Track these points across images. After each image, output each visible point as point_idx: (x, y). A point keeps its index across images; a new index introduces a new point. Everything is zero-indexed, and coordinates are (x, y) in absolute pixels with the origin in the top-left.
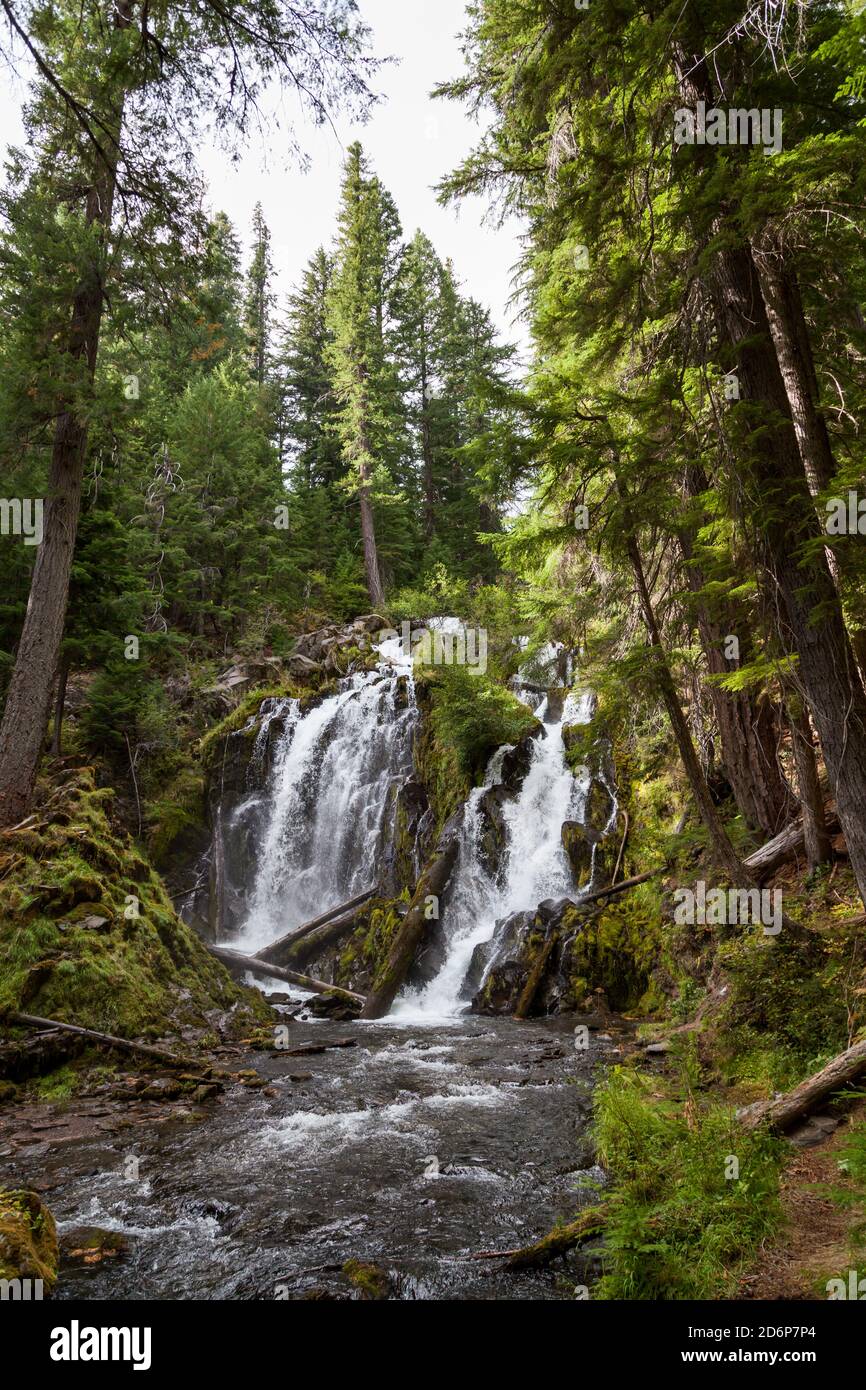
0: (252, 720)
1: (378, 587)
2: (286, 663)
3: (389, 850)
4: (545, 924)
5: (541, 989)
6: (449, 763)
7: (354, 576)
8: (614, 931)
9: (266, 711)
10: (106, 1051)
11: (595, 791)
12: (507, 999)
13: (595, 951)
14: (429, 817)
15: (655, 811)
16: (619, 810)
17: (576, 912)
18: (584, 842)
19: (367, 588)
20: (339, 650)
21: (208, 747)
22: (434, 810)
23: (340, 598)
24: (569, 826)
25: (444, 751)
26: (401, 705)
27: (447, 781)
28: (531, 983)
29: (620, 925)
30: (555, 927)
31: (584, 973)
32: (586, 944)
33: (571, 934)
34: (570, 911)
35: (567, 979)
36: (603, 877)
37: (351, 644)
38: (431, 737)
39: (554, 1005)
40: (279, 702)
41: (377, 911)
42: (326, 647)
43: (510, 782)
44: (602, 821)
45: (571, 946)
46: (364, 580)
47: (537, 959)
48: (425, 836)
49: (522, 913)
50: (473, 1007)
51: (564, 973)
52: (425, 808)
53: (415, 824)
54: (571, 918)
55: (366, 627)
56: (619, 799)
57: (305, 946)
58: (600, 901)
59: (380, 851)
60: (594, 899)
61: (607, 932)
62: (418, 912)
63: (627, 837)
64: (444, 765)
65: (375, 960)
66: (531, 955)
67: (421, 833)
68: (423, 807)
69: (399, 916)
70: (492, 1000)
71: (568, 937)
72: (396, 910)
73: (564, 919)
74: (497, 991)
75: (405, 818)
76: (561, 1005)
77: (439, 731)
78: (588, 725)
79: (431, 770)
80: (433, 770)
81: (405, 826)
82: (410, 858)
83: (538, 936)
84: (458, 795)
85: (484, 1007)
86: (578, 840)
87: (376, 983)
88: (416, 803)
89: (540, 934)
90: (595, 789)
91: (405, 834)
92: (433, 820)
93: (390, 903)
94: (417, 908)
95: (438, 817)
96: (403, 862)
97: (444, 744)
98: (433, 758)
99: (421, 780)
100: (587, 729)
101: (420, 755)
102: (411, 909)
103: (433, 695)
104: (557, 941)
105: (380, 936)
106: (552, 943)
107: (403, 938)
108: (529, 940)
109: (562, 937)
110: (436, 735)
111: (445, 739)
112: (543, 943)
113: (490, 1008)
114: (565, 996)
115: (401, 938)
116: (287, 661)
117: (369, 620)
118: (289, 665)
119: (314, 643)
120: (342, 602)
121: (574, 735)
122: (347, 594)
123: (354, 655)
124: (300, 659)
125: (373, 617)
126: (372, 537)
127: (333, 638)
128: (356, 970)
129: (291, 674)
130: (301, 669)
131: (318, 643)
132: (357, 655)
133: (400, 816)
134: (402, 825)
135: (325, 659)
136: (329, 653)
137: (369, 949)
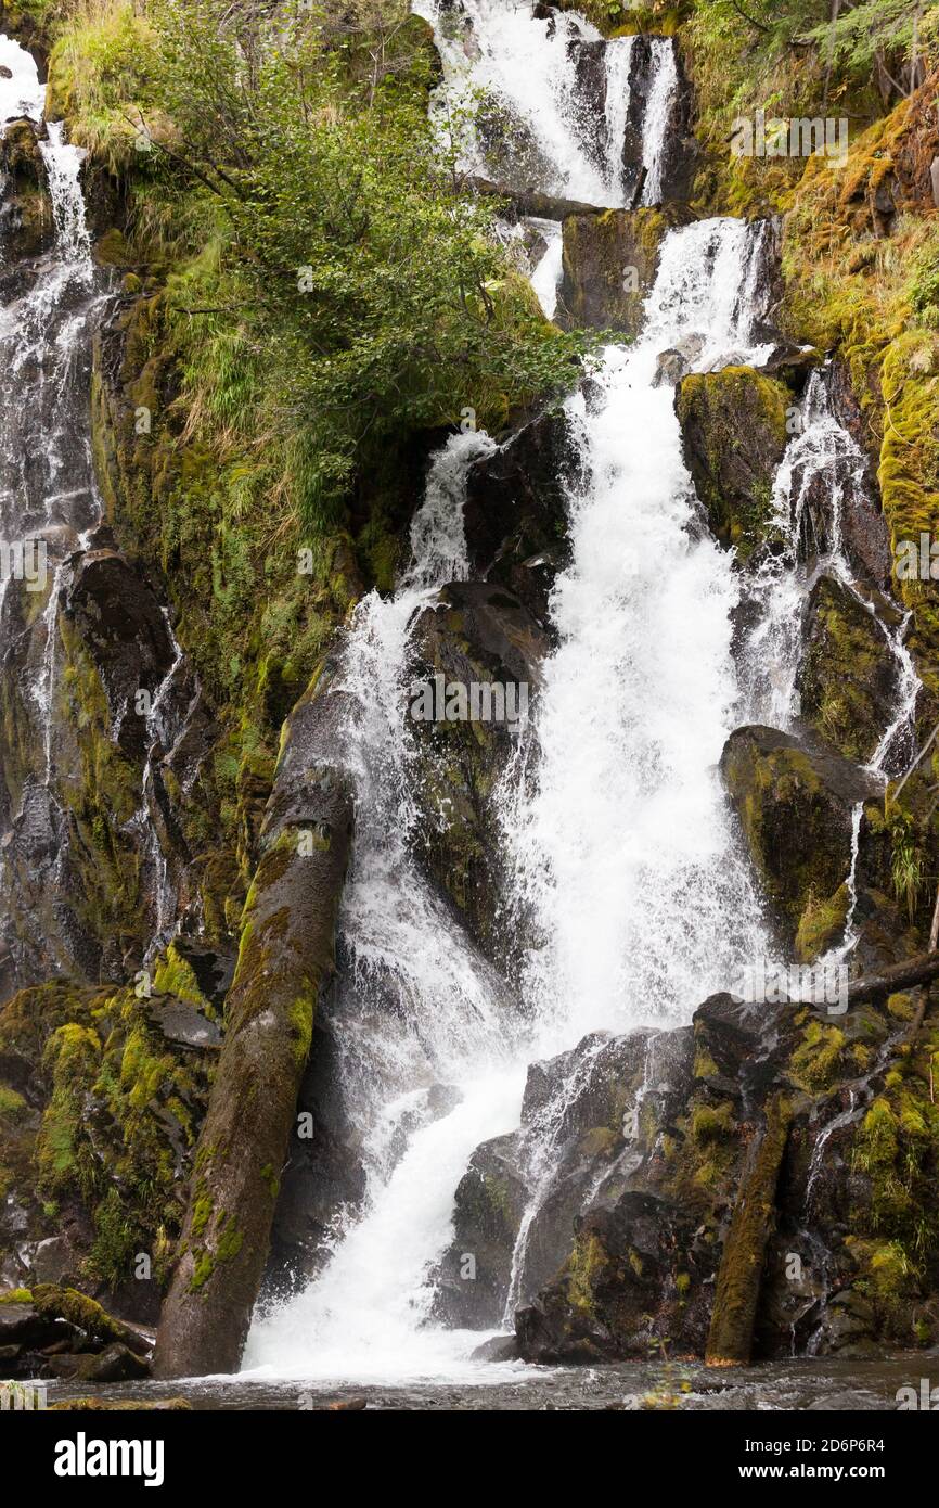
4: (730, 1072)
6: (259, 487)
12: (651, 1307)
13: (931, 1158)
14: (179, 696)
17: (838, 1037)
18: (819, 801)
24: (757, 744)
25: (225, 440)
27: (256, 558)
28: (740, 1260)
30: (768, 1082)
31: (895, 1228)
32: (900, 1137)
33: (836, 1105)
34: (814, 1033)
35: (837, 1248)
38: (169, 384)
39: (810, 1324)
41: (73, 1031)
43: (502, 574)
44: (862, 726)
45: (843, 1142)
49: (636, 1041)
50: (519, 1338)
51: (823, 1232)
52: (164, 655)
54: (825, 1056)
56: (919, 654)
58: (897, 1003)
60: (878, 997)
62: (275, 1032)
64: (239, 500)
65: (99, 1194)
66: (702, 1176)
67: (161, 751)
68: (155, 651)
69: (173, 1047)
70: (598, 1312)
71: (830, 1116)
72: (153, 1025)
73: (796, 1057)
74: (614, 1280)
75: (94, 693)
76: (833, 1324)
77: (202, 363)
78: (766, 371)
79: (183, 512)
80: (195, 513)
81: (100, 723)
82: (128, 842)
83: (719, 1114)
84: (311, 616)
85: (572, 1337)
86: (797, 793)
87: (188, 1264)
88: (127, 636)
89: (725, 1108)
90: (833, 615)
91: (101, 752)
92: (202, 702)
93: (111, 1003)
94: (268, 1020)
95: (220, 694)
96: (99, 856)
97: (225, 414)
98: (189, 467)
99: (133, 547)
100: (770, 387)
101: (129, 451)
102: (245, 1023)
103: (149, 209)
104: (791, 1125)
105: (103, 1119)
106: (782, 1135)
107: (243, 1122)
108: (681, 1124)
109: (804, 1117)
110: (190, 373)
111: (230, 393)
112: (737, 1135)
113: (595, 1340)
114: (843, 1296)
115: (237, 1120)
121: (724, 410)
128: (21, 1235)
133: (73, 684)
134: (84, 718)
137: (64, 1162)
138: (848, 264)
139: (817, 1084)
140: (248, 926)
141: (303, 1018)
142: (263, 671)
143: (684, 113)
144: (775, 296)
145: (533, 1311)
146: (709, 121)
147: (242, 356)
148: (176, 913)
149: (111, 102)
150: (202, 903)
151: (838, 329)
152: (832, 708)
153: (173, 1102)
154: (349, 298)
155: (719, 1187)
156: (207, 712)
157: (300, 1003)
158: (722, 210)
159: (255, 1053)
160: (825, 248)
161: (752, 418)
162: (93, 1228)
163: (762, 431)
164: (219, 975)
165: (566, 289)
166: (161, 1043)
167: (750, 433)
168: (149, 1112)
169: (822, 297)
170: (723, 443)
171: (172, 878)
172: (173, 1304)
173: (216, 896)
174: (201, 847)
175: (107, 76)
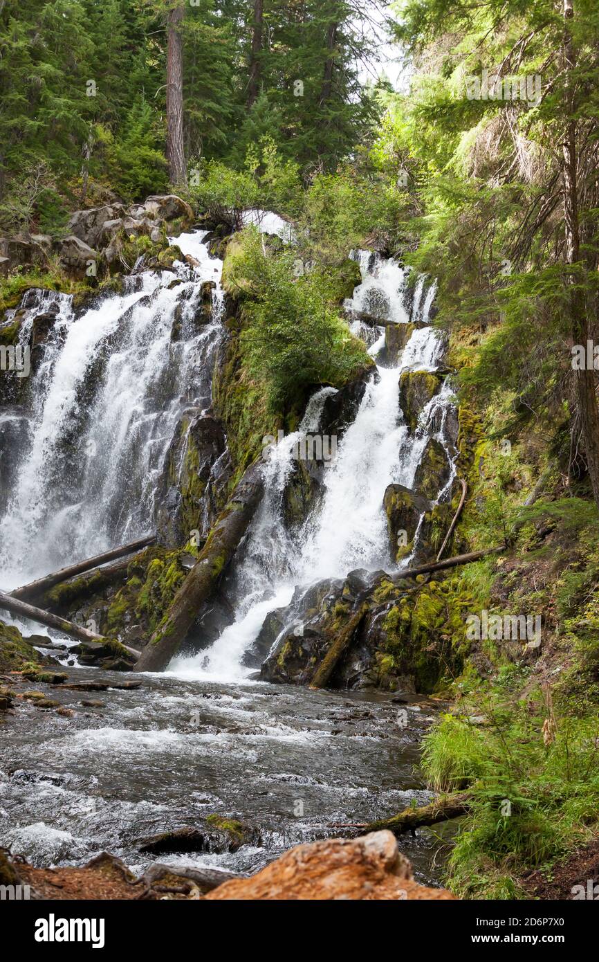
1: (182, 157)
2: (56, 246)
3: (173, 493)
4: (353, 594)
5: (342, 663)
6: (257, 399)
7: (150, 137)
8: (433, 609)
9: (30, 306)
11: (432, 453)
12: (303, 667)
13: (408, 629)
14: (223, 463)
15: (500, 483)
16: (456, 478)
17: (391, 585)
18: (410, 510)
19: (166, 156)
20: (125, 237)
22: (232, 454)
23: (129, 167)
24: (394, 490)
25: (251, 384)
26: (202, 319)
27: (252, 420)
28: (332, 653)
29: (440, 604)
30: (365, 599)
31: (392, 651)
32: (399, 620)
33: (384, 608)
34: (384, 584)
35: (372, 655)
36: (425, 553)
37: (142, 231)
38: (237, 365)
39: (355, 679)
41: (156, 561)
42: (110, 231)
43: (330, 431)
44: (434, 488)
45: (381, 620)
46: (163, 146)
47: (341, 631)
48: (219, 483)
49: (327, 581)
50: (261, 673)
51: (370, 649)
52: (221, 450)
53: (207, 468)
54: (385, 592)
55: (160, 210)
56: (458, 466)
57: (68, 591)
58: (419, 577)
59: (162, 494)
60: (414, 575)
61: (425, 609)
62: (207, 566)
63: (462, 511)
64: (250, 401)
65: (151, 613)
66: (335, 626)
67: (213, 479)
68: (218, 448)
69: (184, 569)
70: (285, 667)
71: (379, 611)
72: (179, 562)
73: (376, 591)
74: (291, 657)
75: (196, 459)
76: (363, 680)
77: (248, 359)
78: (432, 374)
79: (233, 405)
80: (236, 405)
81: (196, 469)
82: (198, 506)
83: (344, 607)
85: (275, 674)
86: (404, 507)
87: (155, 636)
88: (210, 443)
89: (348, 605)
90: (432, 451)
91: (194, 478)
92: (230, 465)
93: (172, 554)
94: (206, 562)
95: (235, 462)
96: (189, 510)
97: (252, 375)
98: (237, 391)
99: (219, 415)
100: (433, 379)
101: (221, 385)
102: (199, 562)
103: (244, 311)
104: (366, 613)
105: (158, 589)
106: (362, 616)
107: (188, 592)
108: (332, 609)
109: (372, 610)
110: (244, 362)
111: (255, 369)
112: (349, 614)
113: (282, 676)
114: (368, 672)
115: (185, 593)
116: (57, 243)
117: (166, 202)
118: (60, 248)
119: (94, 224)
120: (131, 172)
121: (414, 384)
122: (138, 162)
123: (144, 247)
124: (75, 242)
125: (170, 199)
126: (179, 86)
127: (119, 220)
128: (128, 623)
129: (63, 261)
130: (75, 255)
131: (99, 223)
132: (148, 247)
133: (190, 456)
134: (192, 467)
135: (106, 246)
136: (112, 240)
137: (144, 602)
138: (468, 342)
139: (380, 601)
140: (212, 532)
141: (219, 562)
142: (247, 456)
144: (445, 352)
145: (268, 666)
148: (208, 530)
151: (462, 363)
152: (426, 481)
155: (338, 631)
156: (230, 468)
157: (220, 558)
159: (199, 571)
160: (463, 337)
161: (423, 388)
162: (148, 624)
163: (425, 392)
165: (384, 350)
166: (180, 568)
167: (421, 393)
168: (171, 589)
169: (459, 352)
170: (412, 395)
171: (210, 519)
172: (147, 647)
174: (220, 510)
175: (236, 269)
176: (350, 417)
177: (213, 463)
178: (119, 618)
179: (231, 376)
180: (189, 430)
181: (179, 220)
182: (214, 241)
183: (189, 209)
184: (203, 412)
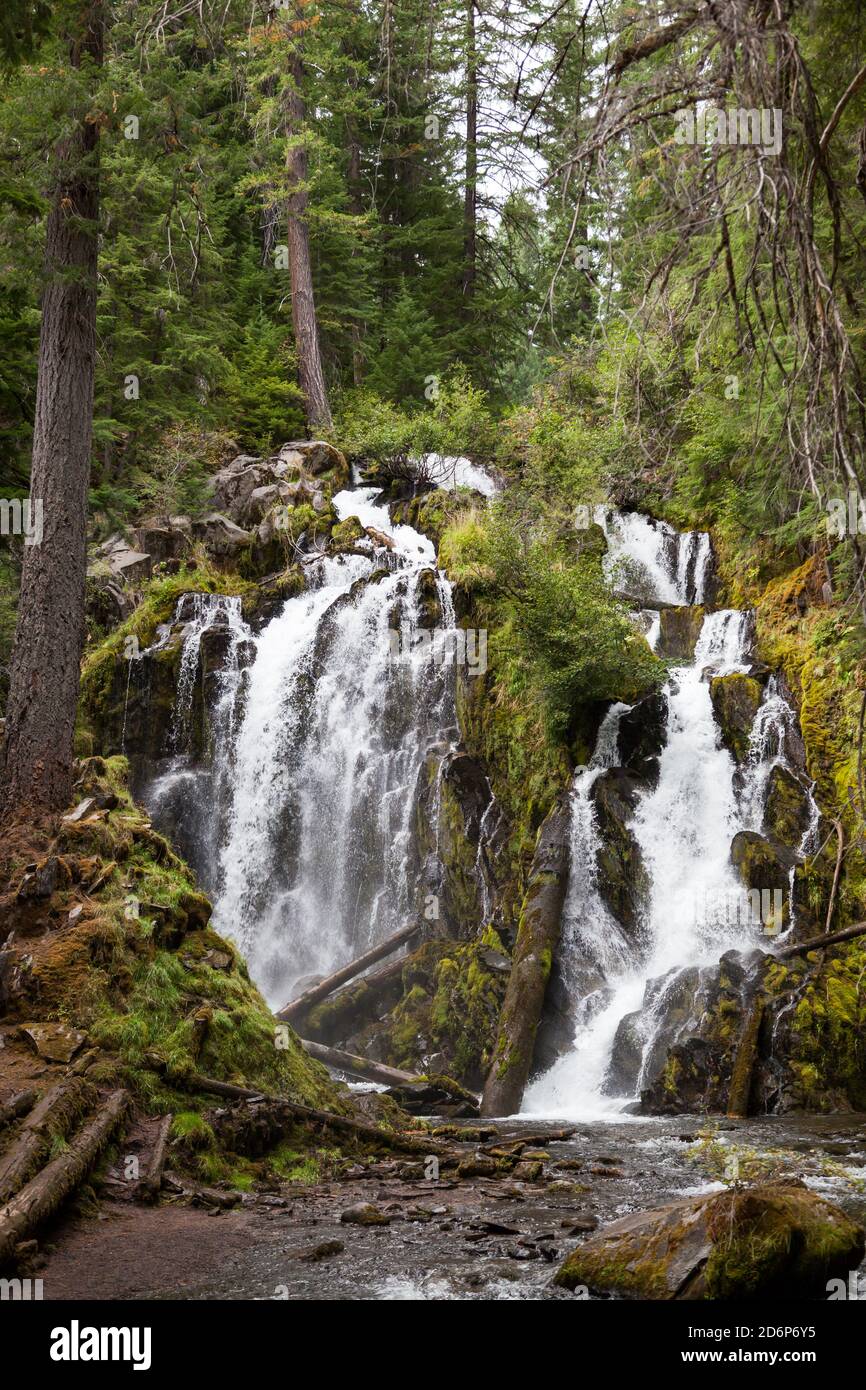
0: (164, 631)
1: (321, 388)
2: (198, 530)
3: (432, 864)
4: (736, 986)
5: (755, 1080)
6: (528, 726)
7: (277, 365)
8: (850, 998)
9: (188, 616)
10: (318, 1129)
11: (781, 785)
12: (702, 1091)
13: (827, 1026)
14: (494, 815)
16: (821, 817)
17: (785, 970)
18: (775, 865)
19: (301, 388)
21: (99, 676)
22: (503, 803)
23: (254, 405)
24: (743, 839)
25: (514, 705)
27: (527, 756)
28: (742, 1071)
29: (856, 990)
30: (754, 990)
31: (812, 1057)
32: (814, 1016)
33: (784, 1001)
34: (774, 969)
35: (786, 1066)
37: (299, 498)
38: (490, 681)
39: (773, 1100)
40: (207, 601)
41: (447, 962)
42: (262, 502)
43: (634, 764)
44: (794, 832)
45: (788, 1018)
46: (296, 375)
47: (740, 1038)
49: (694, 971)
50: (643, 1103)
51: (779, 1057)
52: (487, 799)
53: (475, 826)
54: (779, 979)
55: (306, 462)
56: (819, 800)
57: (331, 1013)
58: (812, 956)
60: (802, 953)
61: (839, 999)
62: (534, 964)
63: (843, 861)
64: (520, 731)
65: (457, 1035)
66: (725, 1031)
67: (485, 840)
68: (483, 796)
69: (490, 969)
70: (678, 1092)
71: (782, 1006)
72: (481, 960)
73: (766, 979)
74: (685, 1078)
75: (457, 814)
76: (784, 1100)
77: (504, 672)
78: (749, 676)
79: (496, 736)
80: (501, 737)
81: (459, 827)
82: (471, 879)
83: (731, 1004)
84: (550, 781)
85: (667, 1103)
86: (765, 861)
87: (497, 1067)
88: (472, 790)
89: (734, 1001)
90: (781, 782)
91: (460, 840)
92: (503, 819)
93: (463, 950)
94: (532, 958)
95: (511, 815)
96: (458, 885)
97: (514, 694)
98: (498, 717)
99: (474, 751)
100: (751, 682)
101: (473, 710)
102: (522, 959)
103: (482, 607)
104: (764, 1010)
105: (459, 1001)
106: (760, 1014)
107: (521, 1003)
108: (715, 1008)
109: (770, 1006)
110: (499, 677)
111: (516, 685)
112: (740, 1014)
113: (677, 1105)
114: (789, 1088)
115: (518, 1003)
116: (200, 525)
117: (312, 451)
118: (204, 532)
119: (237, 493)
120: (258, 412)
121: (731, 693)
122: (266, 398)
123: (307, 519)
124: (222, 523)
125: (319, 446)
126: (309, 292)
127: (272, 488)
128: (424, 1052)
129: (208, 549)
130: (223, 540)
131: (244, 492)
132: (312, 519)
133: (447, 810)
134: (453, 825)
135: (258, 523)
136: (268, 514)
137: (443, 1020)
138: (786, 629)
139: (776, 992)
140: (523, 916)
141: (546, 957)
142: (530, 806)
143: (713, 566)
144: (754, 643)
145: (649, 1091)
146: (724, 568)
147: (521, 669)
148: (491, 911)
149: (465, 562)
150: (503, 906)
151: (782, 657)
153: (490, 994)
154: (567, 644)
155: (732, 1037)
156: (505, 823)
157: (546, 951)
158: (730, 606)
159: (526, 972)
160: (775, 623)
161: (744, 697)
162: (455, 1050)
163: (748, 702)
164: (511, 938)
165: (661, 641)
166: (485, 968)
167: (743, 703)
168: (480, 998)
169: (774, 644)
170: (731, 707)
171: (490, 895)
172: (490, 1083)
173: (509, 903)
174: (503, 882)
175: (464, 551)
176: (658, 741)
177: (480, 818)
178: (410, 1045)
179: (484, 697)
180: (440, 774)
181: (331, 474)
182: (397, 505)
183: (342, 459)
184: (453, 748)
